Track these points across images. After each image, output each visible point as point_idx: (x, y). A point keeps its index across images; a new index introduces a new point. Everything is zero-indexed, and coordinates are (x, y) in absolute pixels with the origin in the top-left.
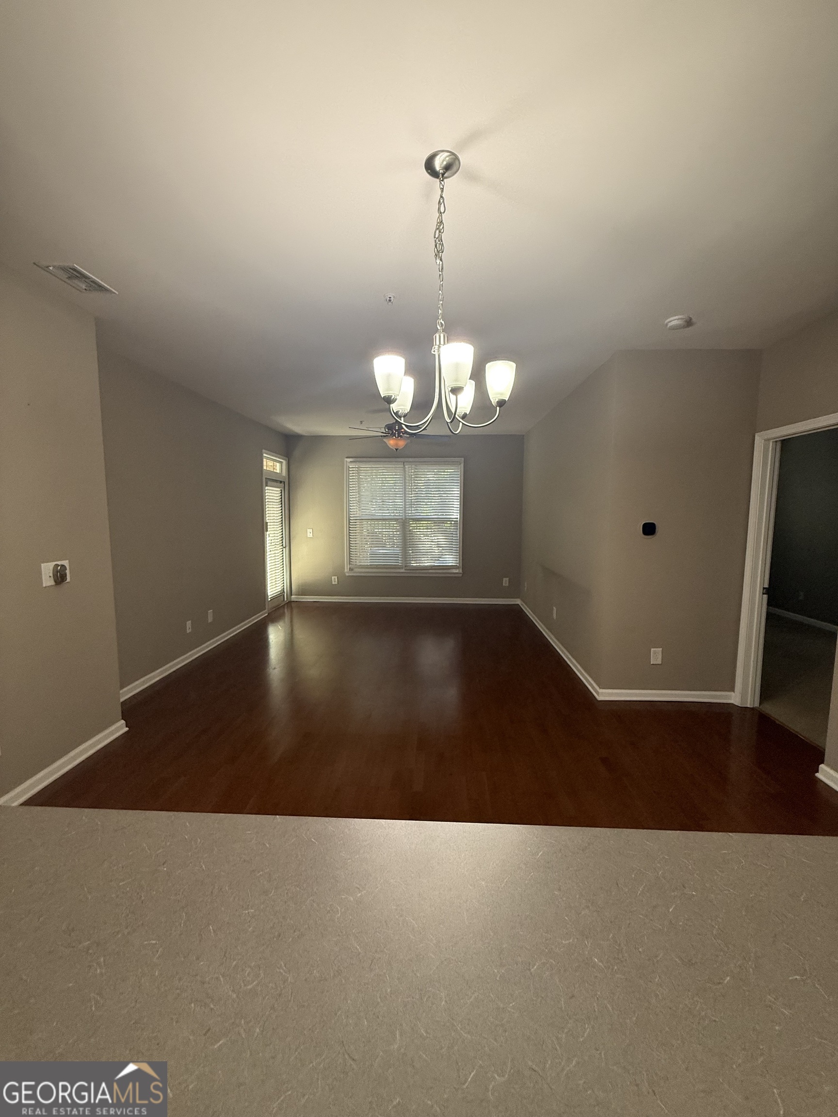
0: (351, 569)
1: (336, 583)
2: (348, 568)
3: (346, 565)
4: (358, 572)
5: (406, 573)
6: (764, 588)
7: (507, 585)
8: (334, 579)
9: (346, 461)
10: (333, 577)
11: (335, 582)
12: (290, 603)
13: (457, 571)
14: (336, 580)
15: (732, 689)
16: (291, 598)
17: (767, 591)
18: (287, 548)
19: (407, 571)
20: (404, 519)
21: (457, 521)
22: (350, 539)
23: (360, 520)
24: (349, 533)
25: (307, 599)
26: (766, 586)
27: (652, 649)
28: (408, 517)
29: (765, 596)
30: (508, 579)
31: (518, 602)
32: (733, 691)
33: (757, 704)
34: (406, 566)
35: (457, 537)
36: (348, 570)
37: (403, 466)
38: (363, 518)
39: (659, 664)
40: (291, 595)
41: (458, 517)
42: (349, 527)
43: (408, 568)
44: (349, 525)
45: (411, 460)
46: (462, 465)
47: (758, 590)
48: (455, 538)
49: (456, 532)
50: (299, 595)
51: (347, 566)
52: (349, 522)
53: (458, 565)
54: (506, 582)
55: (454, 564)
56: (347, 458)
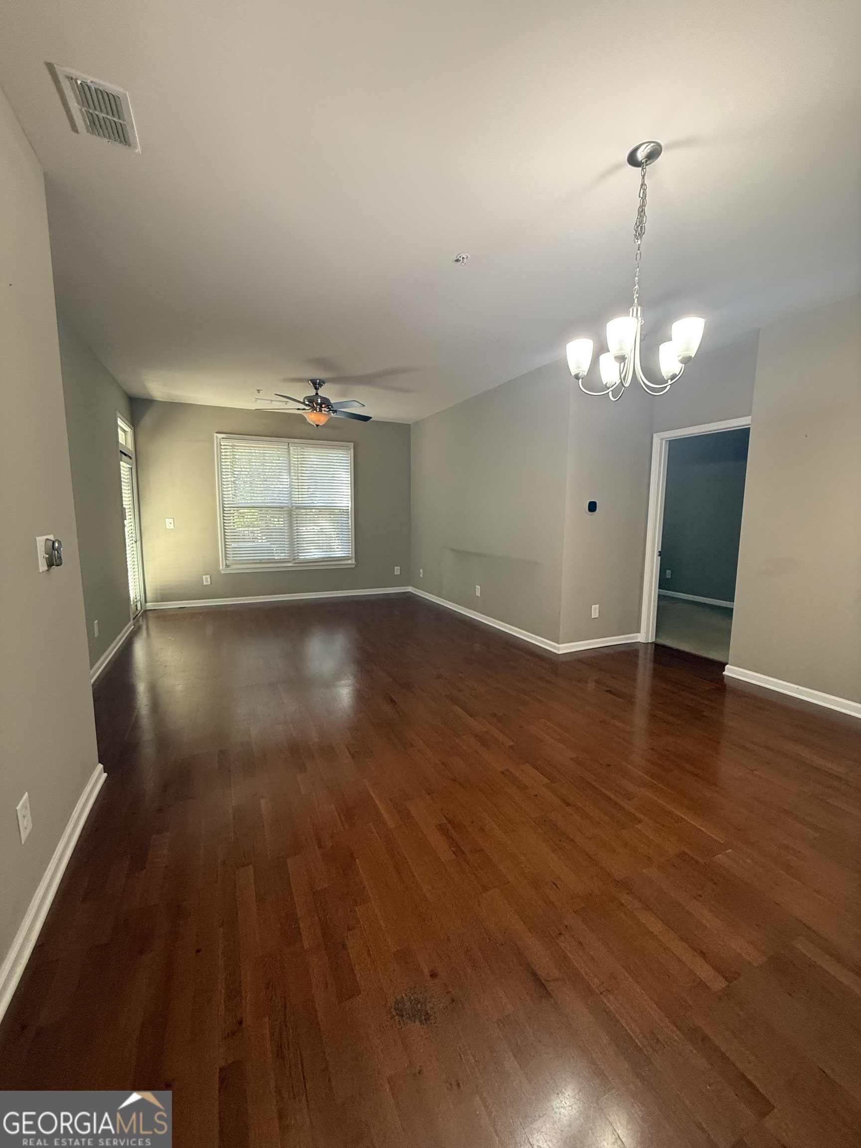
0: (227, 566)
1: (209, 583)
2: (224, 564)
3: (221, 559)
4: (236, 569)
5: (293, 566)
6: (659, 552)
7: (399, 573)
8: (206, 578)
9: (217, 437)
10: (204, 577)
11: (207, 582)
12: (146, 612)
13: (350, 562)
14: (209, 580)
15: (638, 631)
16: (145, 605)
17: (660, 554)
18: (139, 543)
19: (294, 565)
20: (290, 507)
21: (348, 509)
22: (226, 531)
23: (237, 507)
24: (224, 523)
25: (171, 605)
26: (660, 550)
27: (593, 606)
28: (294, 505)
29: (660, 557)
30: (399, 567)
31: (410, 589)
32: (640, 632)
33: (654, 640)
34: (294, 559)
35: (349, 526)
36: (224, 567)
37: (286, 447)
38: (240, 505)
39: (596, 618)
40: (146, 602)
41: (350, 505)
42: (224, 516)
43: (296, 561)
44: (224, 513)
45: (296, 440)
46: (352, 450)
47: (656, 553)
48: (347, 528)
49: (348, 520)
50: (157, 602)
51: (222, 561)
52: (224, 510)
53: (350, 555)
54: (397, 570)
55: (345, 555)
56: (217, 433)
